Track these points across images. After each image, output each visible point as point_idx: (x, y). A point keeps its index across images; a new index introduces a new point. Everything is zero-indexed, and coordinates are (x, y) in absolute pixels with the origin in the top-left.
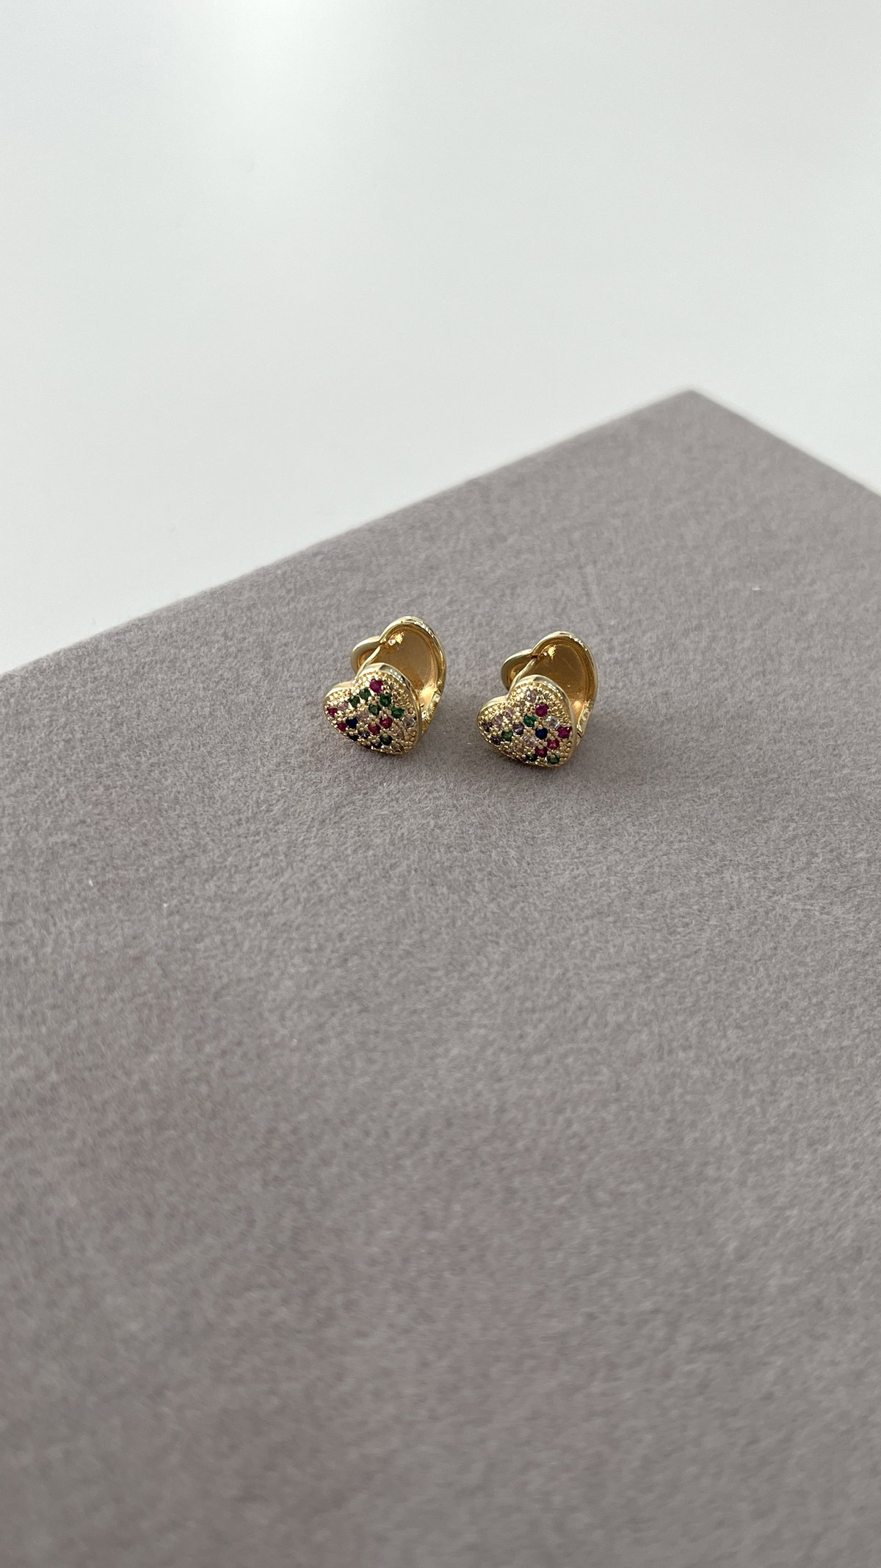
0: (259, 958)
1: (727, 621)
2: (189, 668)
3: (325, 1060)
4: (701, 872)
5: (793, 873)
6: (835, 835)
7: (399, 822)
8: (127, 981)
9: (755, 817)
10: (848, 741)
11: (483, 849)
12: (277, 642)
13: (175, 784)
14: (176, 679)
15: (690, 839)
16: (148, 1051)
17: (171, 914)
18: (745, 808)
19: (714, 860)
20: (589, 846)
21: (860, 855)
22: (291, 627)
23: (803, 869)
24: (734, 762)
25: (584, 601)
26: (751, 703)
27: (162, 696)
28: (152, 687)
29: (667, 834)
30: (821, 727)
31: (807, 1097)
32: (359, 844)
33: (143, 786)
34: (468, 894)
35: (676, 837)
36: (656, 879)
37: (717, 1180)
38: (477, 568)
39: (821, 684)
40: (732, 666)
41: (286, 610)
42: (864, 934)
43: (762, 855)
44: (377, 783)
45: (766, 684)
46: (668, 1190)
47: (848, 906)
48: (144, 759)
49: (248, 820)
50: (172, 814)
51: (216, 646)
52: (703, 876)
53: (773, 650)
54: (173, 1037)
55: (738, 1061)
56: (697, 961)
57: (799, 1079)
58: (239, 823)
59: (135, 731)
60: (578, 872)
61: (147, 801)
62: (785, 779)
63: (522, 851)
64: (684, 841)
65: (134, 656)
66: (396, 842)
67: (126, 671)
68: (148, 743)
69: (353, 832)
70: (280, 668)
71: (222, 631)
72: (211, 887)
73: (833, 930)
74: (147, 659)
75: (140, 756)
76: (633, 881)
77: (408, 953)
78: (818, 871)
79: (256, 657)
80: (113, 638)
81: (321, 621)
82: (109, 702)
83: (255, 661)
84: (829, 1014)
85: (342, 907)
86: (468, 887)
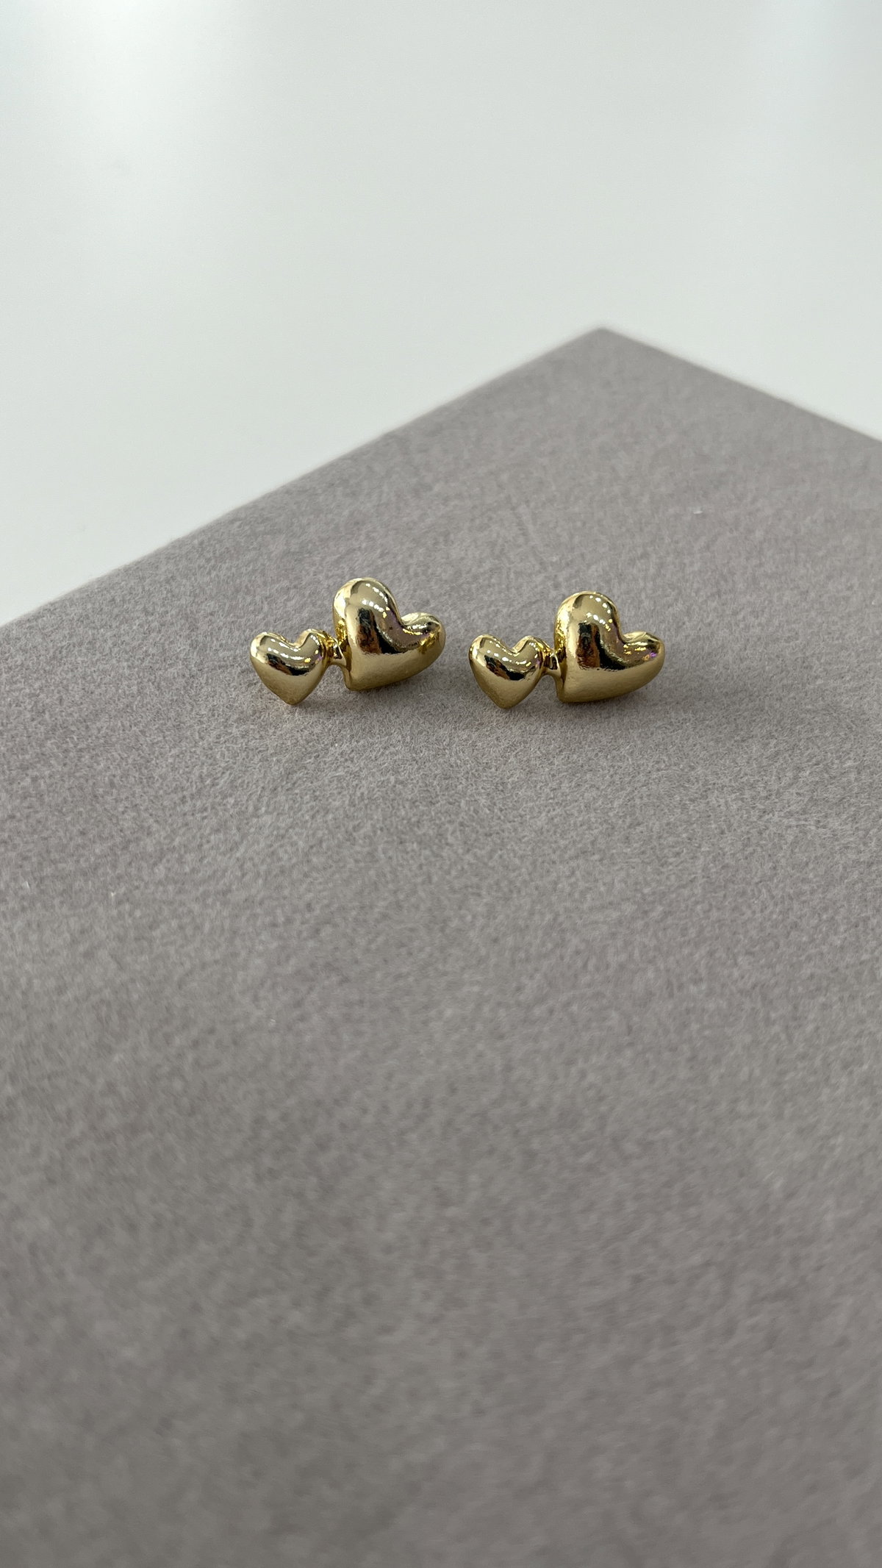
0: (223, 939)
1: (672, 547)
2: (110, 648)
3: (308, 1038)
4: (685, 798)
5: (781, 790)
6: (819, 747)
7: (356, 782)
8: (79, 979)
9: (733, 737)
10: (817, 652)
11: (451, 800)
12: (202, 612)
13: (109, 768)
14: (97, 660)
15: (668, 767)
16: (110, 1050)
17: (119, 903)
18: (720, 730)
19: (696, 786)
20: (563, 785)
21: (849, 763)
22: (216, 596)
23: (791, 785)
24: (701, 685)
25: (521, 540)
26: (710, 624)
27: (84, 678)
28: (72, 671)
29: (643, 764)
30: (786, 641)
31: (833, 1017)
32: (317, 808)
33: (74, 773)
34: (441, 847)
35: (653, 766)
36: (638, 811)
37: (751, 1116)
38: (405, 519)
39: (780, 598)
40: (685, 590)
41: (207, 579)
42: (865, 844)
43: (746, 774)
44: (327, 745)
45: (723, 605)
46: (699, 1133)
47: (844, 816)
48: (72, 745)
49: (192, 796)
50: (109, 798)
51: (137, 622)
52: (688, 802)
53: (725, 571)
54: (137, 1032)
55: (754, 987)
56: (696, 892)
57: (822, 999)
58: (183, 800)
59: (59, 717)
60: (554, 813)
61: (81, 788)
62: (758, 697)
63: (493, 798)
64: (662, 770)
65: (49, 640)
66: (357, 802)
67: (42, 658)
68: (73, 728)
69: (308, 796)
70: (209, 639)
71: (142, 606)
72: (160, 871)
73: (832, 843)
74: (64, 643)
75: (67, 742)
76: (615, 815)
77: (385, 916)
78: (807, 785)
79: (181, 630)
80: (24, 626)
81: (246, 587)
82: (27, 691)
83: (182, 633)
84: (842, 929)
85: (306, 875)
86: (440, 841)
